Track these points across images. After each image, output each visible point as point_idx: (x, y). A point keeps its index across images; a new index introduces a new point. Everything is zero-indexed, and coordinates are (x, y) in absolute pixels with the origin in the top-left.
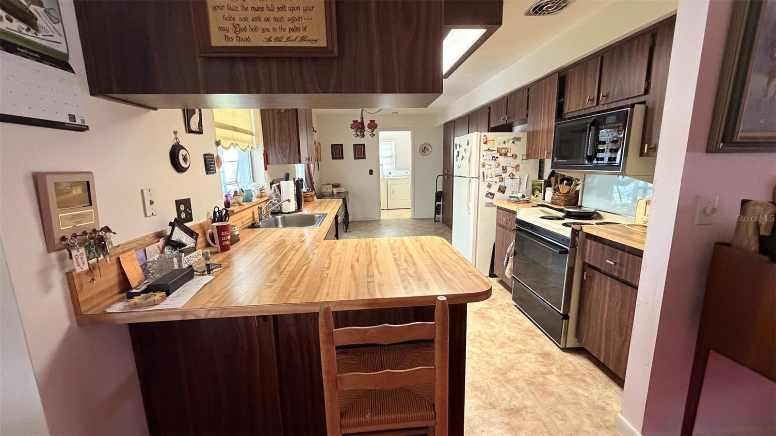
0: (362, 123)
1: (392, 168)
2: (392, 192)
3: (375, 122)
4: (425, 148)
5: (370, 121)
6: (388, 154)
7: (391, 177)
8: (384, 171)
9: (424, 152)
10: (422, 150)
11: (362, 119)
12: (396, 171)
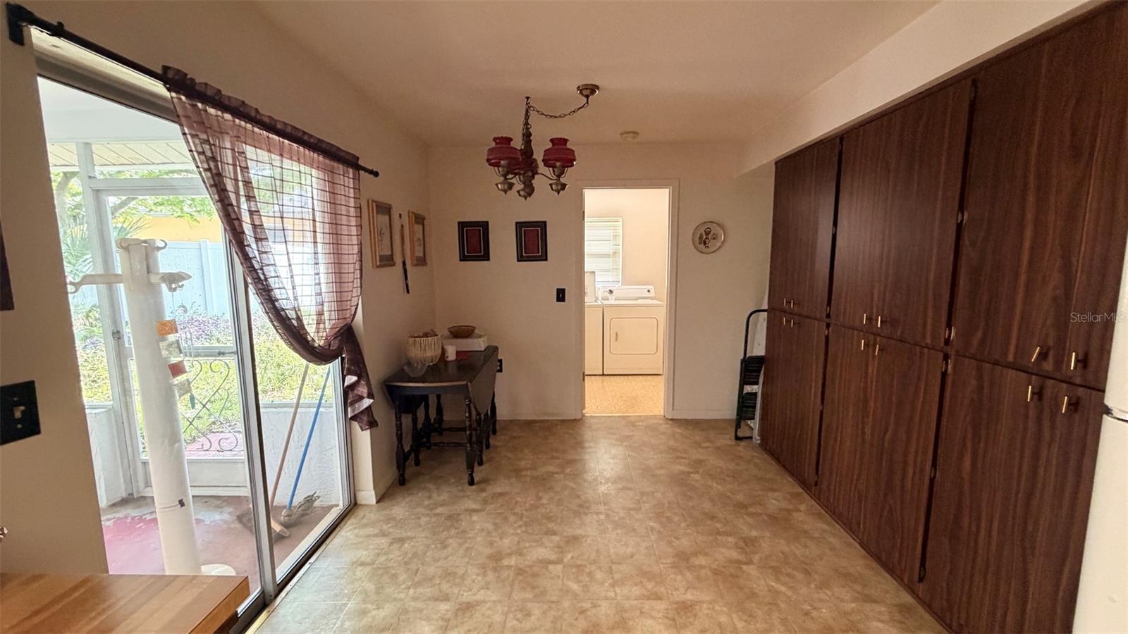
0: (528, 152)
1: (615, 279)
2: (613, 338)
3: (569, 146)
4: (707, 233)
5: (552, 140)
6: (606, 248)
7: (612, 302)
8: (598, 286)
9: (705, 243)
10: (701, 238)
11: (527, 136)
12: (623, 287)
